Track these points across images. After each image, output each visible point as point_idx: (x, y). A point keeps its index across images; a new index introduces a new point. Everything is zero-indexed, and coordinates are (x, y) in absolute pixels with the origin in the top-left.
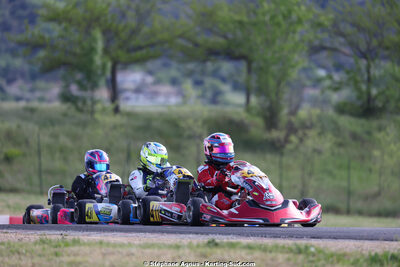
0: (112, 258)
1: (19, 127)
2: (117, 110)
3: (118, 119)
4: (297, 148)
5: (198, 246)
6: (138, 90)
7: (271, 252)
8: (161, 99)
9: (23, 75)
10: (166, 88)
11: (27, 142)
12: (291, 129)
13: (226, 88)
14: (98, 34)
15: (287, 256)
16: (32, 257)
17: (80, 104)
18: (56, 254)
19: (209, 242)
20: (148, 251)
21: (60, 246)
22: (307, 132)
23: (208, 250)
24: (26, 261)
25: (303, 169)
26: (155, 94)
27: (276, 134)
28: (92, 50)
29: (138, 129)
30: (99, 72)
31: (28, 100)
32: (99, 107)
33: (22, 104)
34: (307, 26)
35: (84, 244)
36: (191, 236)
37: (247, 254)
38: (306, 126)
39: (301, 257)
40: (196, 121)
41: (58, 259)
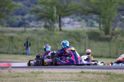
0: (52, 77)
1: (32, 35)
2: (61, 30)
3: (61, 33)
4: (115, 40)
5: (78, 73)
6: (69, 23)
7: (99, 74)
8: (75, 26)
9: (34, 20)
10: (77, 23)
11: (34, 40)
12: (113, 34)
13: (95, 22)
14: (55, 8)
15: (104, 76)
16: (29, 78)
17: (50, 28)
18: (36, 76)
19: (81, 72)
20: (63, 75)
21: (37, 74)
22: (118, 35)
23: (81, 74)
24: (27, 79)
25: (117, 46)
26: (74, 24)
27: (108, 36)
28: (53, 12)
29: (67, 35)
30: (55, 19)
31: (36, 27)
32: (55, 29)
33: (34, 28)
34: (117, 4)
35: (45, 73)
36: (78, 69)
37: (93, 75)
38: (117, 33)
39: (108, 76)
40: (84, 33)
41: (36, 78)
